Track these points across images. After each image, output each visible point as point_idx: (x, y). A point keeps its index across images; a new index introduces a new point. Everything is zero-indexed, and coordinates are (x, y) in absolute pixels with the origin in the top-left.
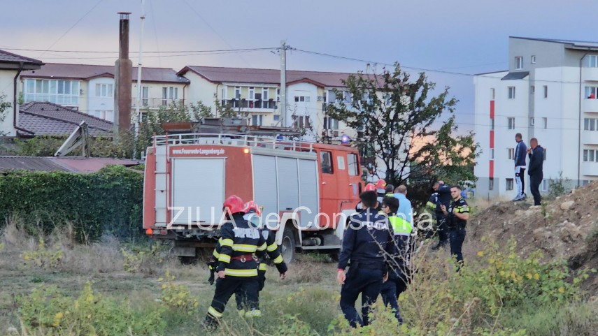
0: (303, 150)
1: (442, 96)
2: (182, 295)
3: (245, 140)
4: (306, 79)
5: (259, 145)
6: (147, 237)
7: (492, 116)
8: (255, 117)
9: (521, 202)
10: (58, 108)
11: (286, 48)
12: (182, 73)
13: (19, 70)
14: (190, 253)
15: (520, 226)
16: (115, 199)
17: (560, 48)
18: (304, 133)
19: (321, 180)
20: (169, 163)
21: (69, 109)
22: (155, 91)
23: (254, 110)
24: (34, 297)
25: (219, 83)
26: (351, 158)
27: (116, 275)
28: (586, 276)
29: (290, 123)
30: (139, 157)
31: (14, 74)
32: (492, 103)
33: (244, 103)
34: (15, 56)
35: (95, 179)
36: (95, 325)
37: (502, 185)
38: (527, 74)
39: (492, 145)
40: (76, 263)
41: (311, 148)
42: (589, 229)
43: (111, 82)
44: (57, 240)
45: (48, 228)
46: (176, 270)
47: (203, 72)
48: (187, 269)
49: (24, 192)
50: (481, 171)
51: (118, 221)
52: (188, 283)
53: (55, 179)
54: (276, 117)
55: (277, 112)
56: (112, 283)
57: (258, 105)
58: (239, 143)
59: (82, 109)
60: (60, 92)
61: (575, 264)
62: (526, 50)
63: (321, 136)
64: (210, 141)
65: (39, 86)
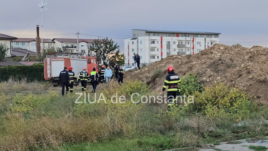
0: (83, 58)
1: (116, 44)
2: (54, 94)
3: (69, 56)
4: (84, 41)
5: (72, 57)
6: (45, 80)
7: (128, 49)
8: (71, 51)
9: (136, 69)
10: (22, 49)
11: (78, 34)
12: (53, 40)
13: (11, 40)
14: (56, 84)
15: (136, 75)
16: (37, 71)
17: (144, 32)
18: (84, 54)
19: (88, 65)
20: (50, 62)
21: (25, 49)
22: (46, 45)
23: (71, 49)
24: (17, 96)
25: (62, 42)
26: (95, 60)
27: (38, 90)
28: (151, 86)
29: (80, 52)
30: (43, 61)
31: (10, 41)
32: (128, 45)
33: (69, 47)
34: (10, 36)
35: (32, 67)
36: (32, 103)
37: (131, 65)
38: (137, 38)
39: (129, 56)
40: (27, 88)
41: (85, 58)
42: (152, 75)
43: (35, 42)
44: (22, 82)
45: (20, 79)
46: (53, 88)
47: (58, 40)
48: (55, 88)
49: (13, 70)
50: (126, 62)
51: (38, 77)
52: (56, 91)
53: (22, 67)
54: (77, 50)
55: (77, 49)
56: (37, 92)
57: (72, 47)
58: (68, 57)
59: (28, 49)
60: (22, 45)
61: (148, 83)
62: (136, 32)
63: (88, 55)
64: (60, 57)
65: (17, 44)
